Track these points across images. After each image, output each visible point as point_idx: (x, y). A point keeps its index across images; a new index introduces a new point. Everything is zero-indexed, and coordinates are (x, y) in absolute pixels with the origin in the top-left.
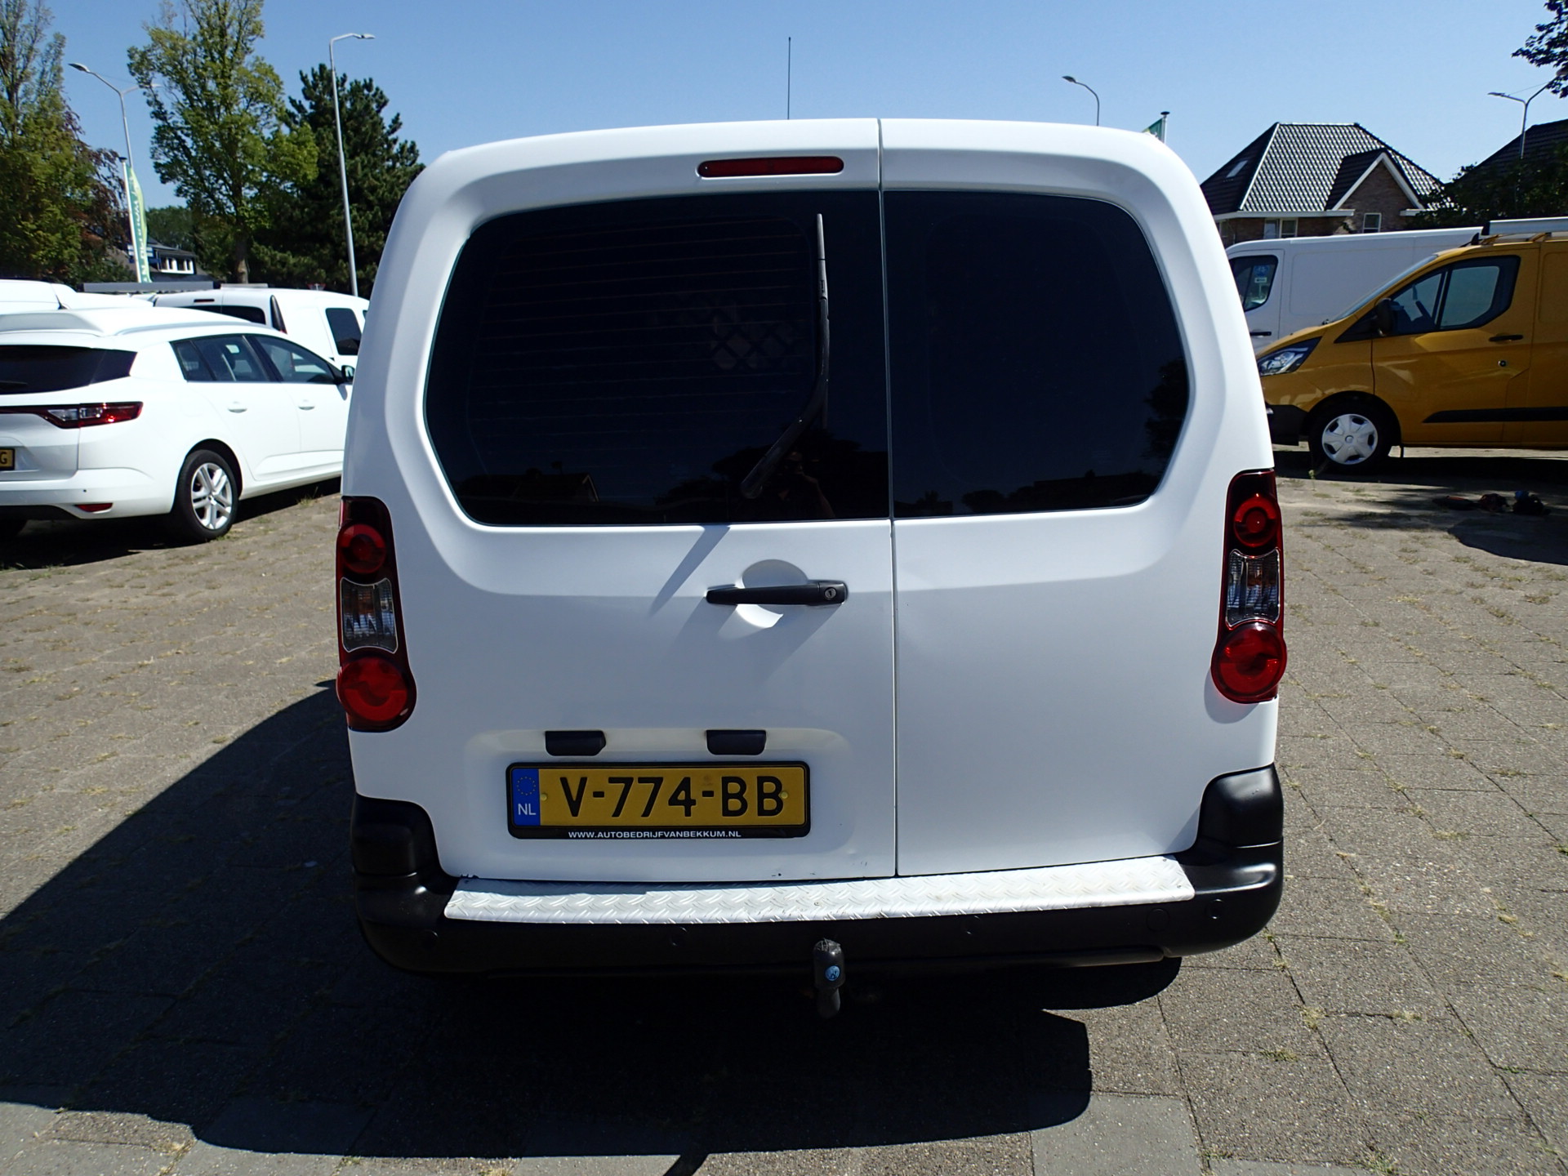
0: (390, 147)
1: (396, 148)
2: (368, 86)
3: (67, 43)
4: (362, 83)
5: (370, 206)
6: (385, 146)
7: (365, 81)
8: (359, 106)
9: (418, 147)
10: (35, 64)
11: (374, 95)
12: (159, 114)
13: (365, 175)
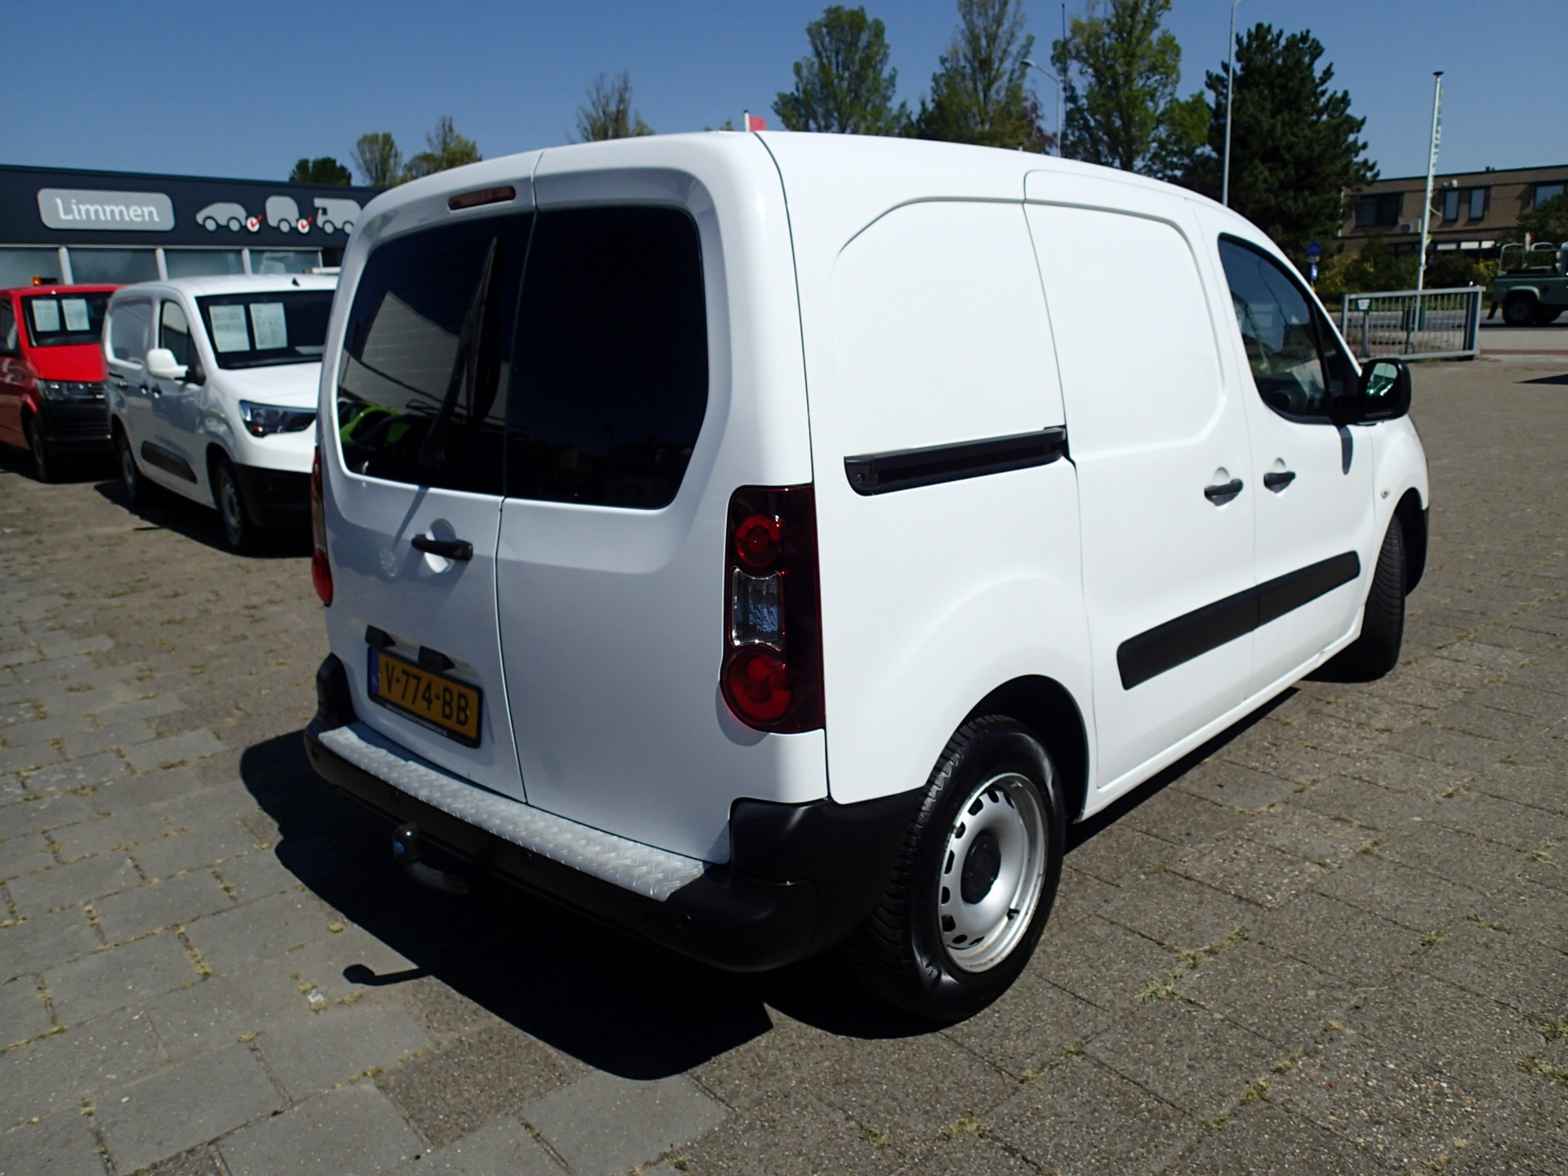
0: (1317, 101)
1: (1323, 100)
2: (1304, 38)
3: (1035, 42)
4: (1299, 35)
5: (1284, 164)
6: (1313, 100)
7: (1302, 33)
8: (1290, 62)
9: (1351, 96)
10: (1008, 65)
11: (1309, 48)
12: (1072, 98)
13: (1284, 134)
